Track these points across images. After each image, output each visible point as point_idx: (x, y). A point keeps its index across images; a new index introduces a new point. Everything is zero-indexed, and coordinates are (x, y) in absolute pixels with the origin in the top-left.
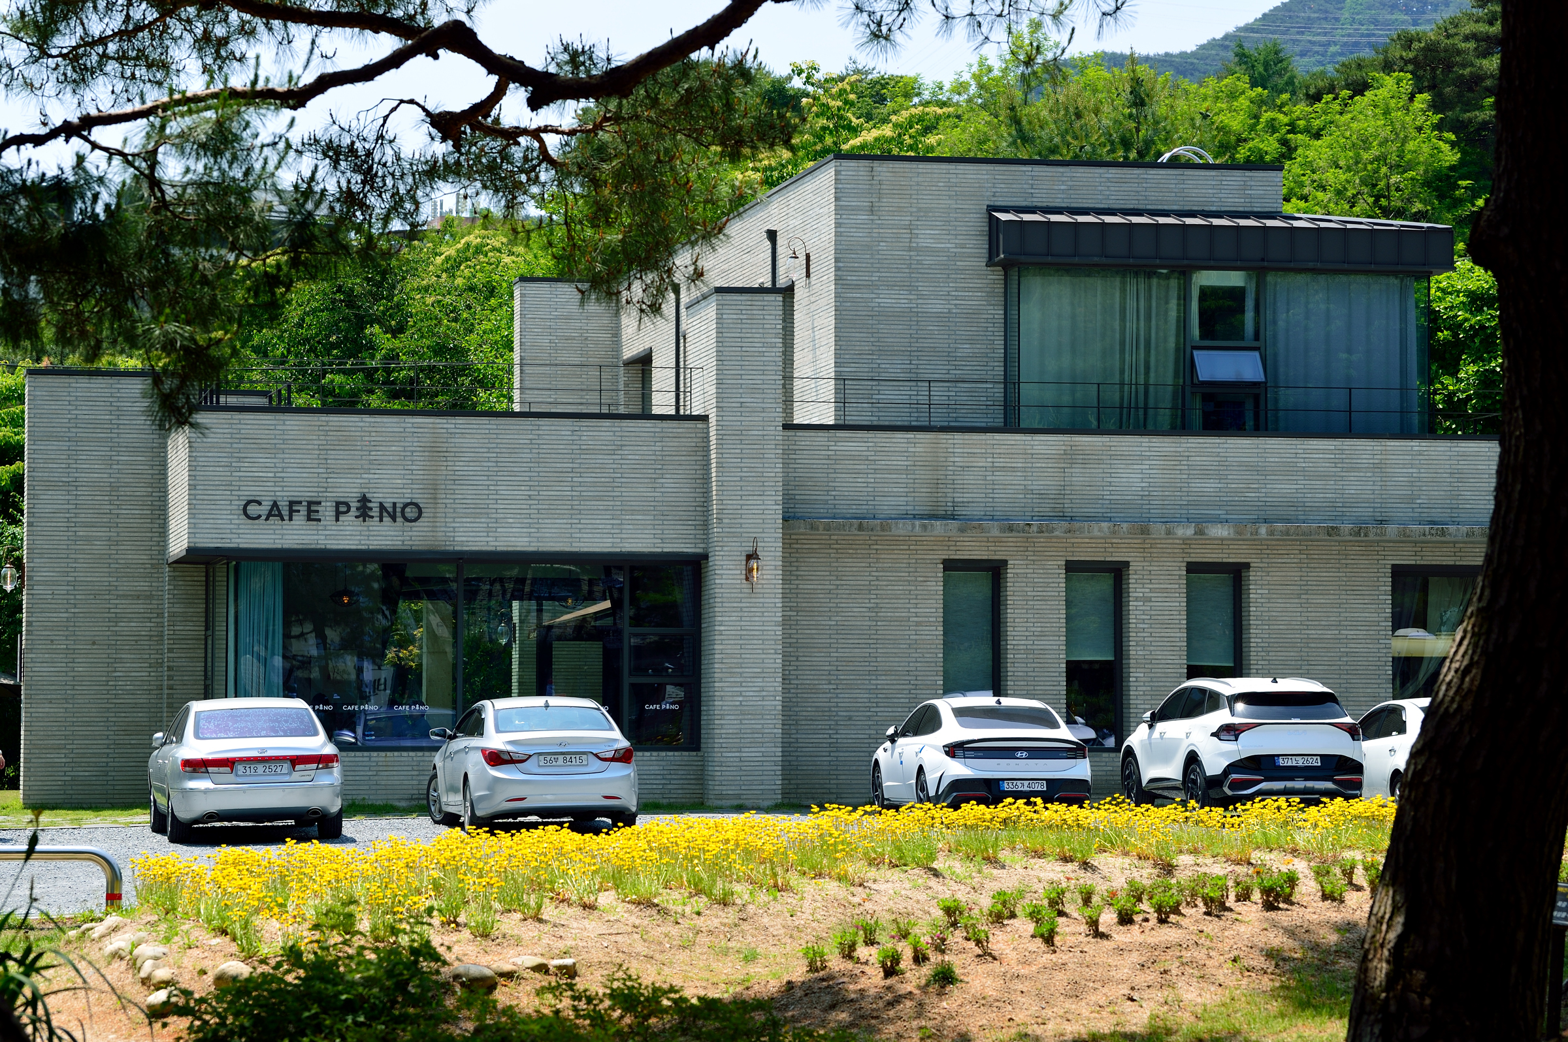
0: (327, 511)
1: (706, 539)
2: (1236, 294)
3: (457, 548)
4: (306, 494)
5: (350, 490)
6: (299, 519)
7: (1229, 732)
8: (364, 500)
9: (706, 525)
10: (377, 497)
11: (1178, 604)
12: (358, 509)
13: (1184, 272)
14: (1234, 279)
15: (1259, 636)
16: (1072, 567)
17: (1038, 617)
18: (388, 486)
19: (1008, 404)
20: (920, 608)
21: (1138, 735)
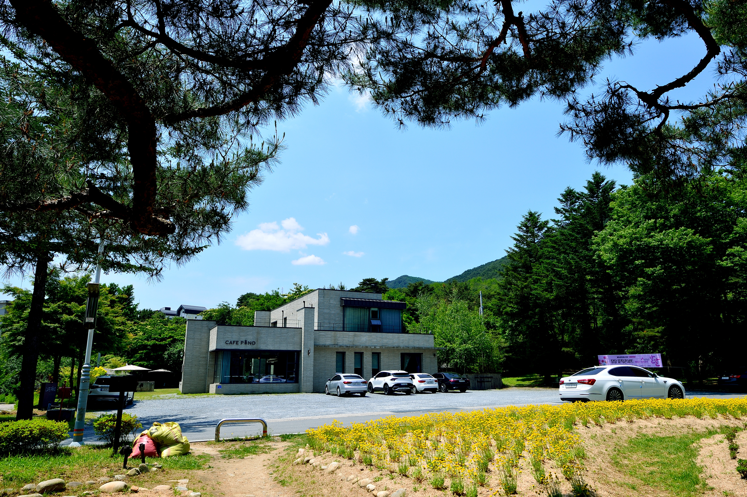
0: (240, 343)
1: (300, 348)
2: (377, 311)
3: (261, 349)
4: (237, 340)
5: (243, 339)
6: (235, 344)
7: (392, 379)
8: (246, 341)
9: (301, 346)
10: (248, 340)
11: (371, 359)
13: (369, 309)
14: (376, 309)
15: (382, 364)
16: (355, 353)
17: (350, 361)
18: (250, 339)
19: (344, 327)
20: (332, 359)
21: (372, 380)
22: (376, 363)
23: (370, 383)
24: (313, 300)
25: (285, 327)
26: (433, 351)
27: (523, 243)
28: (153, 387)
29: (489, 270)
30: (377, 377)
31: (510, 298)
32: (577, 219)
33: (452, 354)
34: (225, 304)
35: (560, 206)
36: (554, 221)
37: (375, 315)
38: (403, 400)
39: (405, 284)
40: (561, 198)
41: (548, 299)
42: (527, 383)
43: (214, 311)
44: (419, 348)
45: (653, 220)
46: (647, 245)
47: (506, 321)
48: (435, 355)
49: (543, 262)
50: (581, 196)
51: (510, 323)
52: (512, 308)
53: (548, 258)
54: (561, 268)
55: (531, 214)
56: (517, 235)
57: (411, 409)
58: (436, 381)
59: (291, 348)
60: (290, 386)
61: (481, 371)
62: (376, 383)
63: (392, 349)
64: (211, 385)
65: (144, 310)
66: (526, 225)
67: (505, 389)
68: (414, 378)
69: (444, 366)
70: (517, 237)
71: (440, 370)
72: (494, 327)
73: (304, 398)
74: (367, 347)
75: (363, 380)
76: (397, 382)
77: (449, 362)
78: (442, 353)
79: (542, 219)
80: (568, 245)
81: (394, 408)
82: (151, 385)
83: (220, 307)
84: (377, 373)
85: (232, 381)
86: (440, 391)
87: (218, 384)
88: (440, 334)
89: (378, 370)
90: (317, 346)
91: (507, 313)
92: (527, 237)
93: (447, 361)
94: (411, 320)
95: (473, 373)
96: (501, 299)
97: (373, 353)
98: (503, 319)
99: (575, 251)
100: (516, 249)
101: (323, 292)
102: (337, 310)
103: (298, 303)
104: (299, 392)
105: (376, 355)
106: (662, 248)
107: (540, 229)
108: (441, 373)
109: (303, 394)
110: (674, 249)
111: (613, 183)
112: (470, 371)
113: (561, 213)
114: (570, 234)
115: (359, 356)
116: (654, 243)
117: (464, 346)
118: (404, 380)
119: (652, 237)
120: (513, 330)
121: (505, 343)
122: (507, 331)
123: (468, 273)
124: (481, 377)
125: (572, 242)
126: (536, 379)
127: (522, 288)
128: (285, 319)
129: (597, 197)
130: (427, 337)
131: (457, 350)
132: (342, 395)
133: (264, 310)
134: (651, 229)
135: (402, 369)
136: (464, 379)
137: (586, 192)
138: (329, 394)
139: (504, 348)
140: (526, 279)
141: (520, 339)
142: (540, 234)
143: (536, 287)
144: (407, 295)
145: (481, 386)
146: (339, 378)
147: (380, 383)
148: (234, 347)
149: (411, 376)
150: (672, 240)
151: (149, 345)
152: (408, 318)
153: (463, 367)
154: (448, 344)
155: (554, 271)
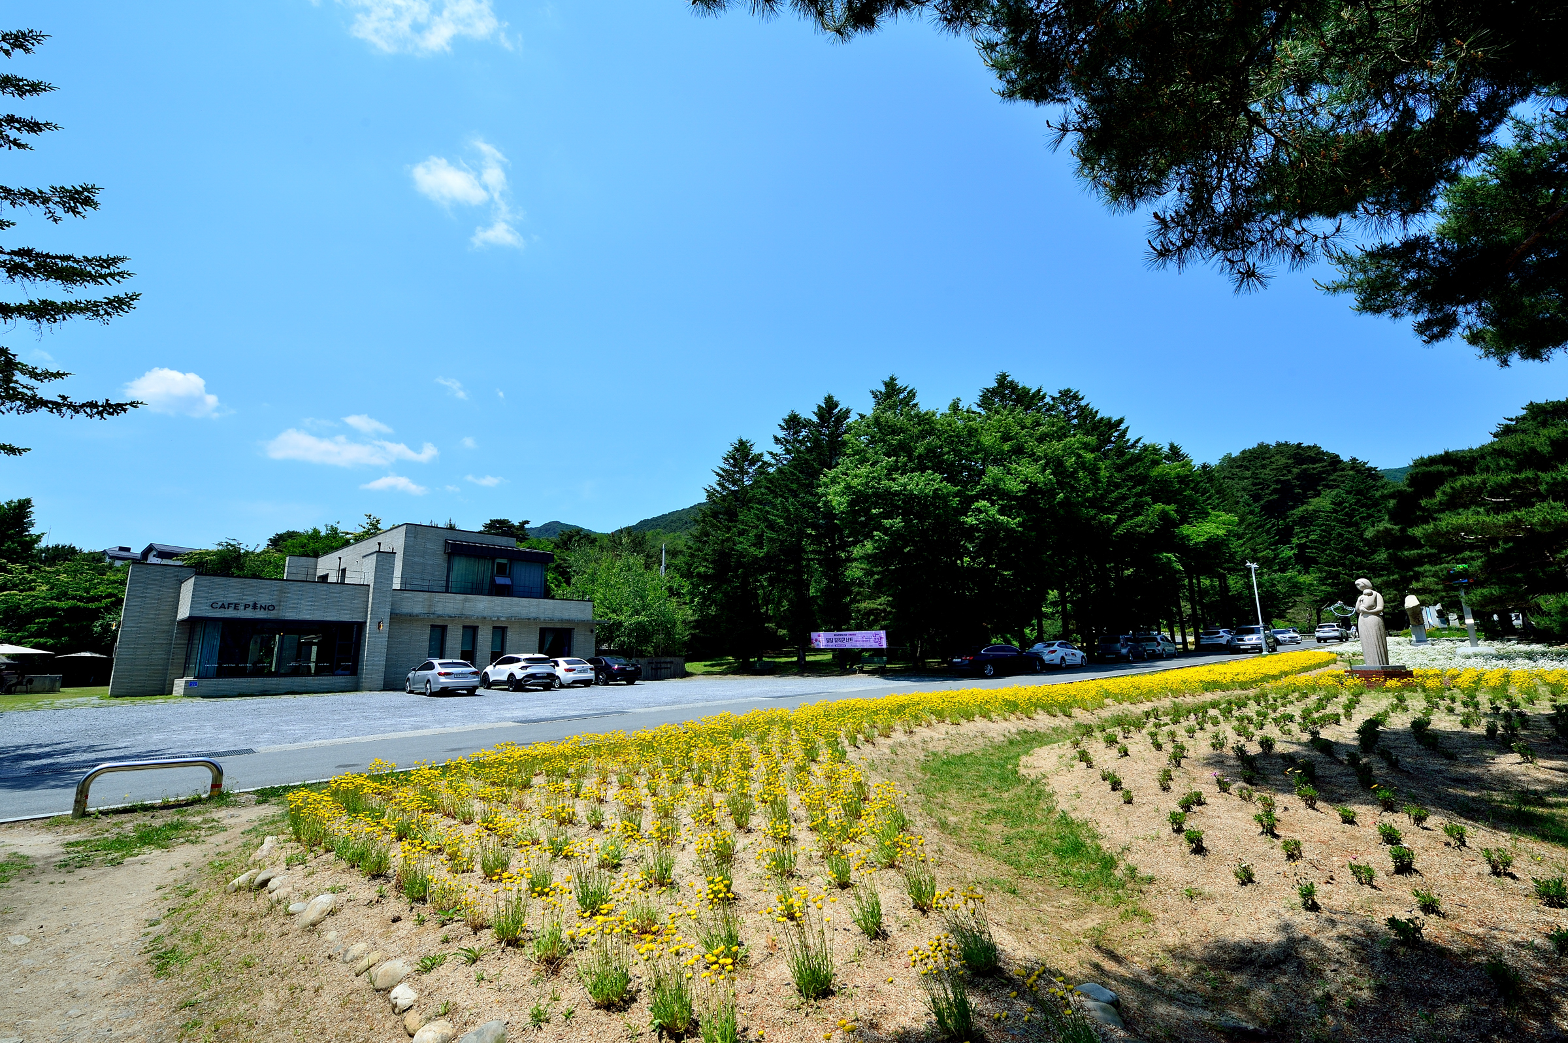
0: (242, 607)
1: (366, 618)
2: (506, 564)
3: (285, 619)
4: (236, 601)
5: (250, 600)
6: (232, 609)
7: (523, 668)
8: (255, 604)
9: (366, 614)
10: (259, 603)
11: (490, 636)
12: (253, 606)
13: (494, 559)
14: (504, 561)
15: (508, 644)
16: (464, 627)
17: (454, 639)
18: (264, 600)
19: (447, 587)
20: (423, 637)
21: (489, 669)
22: (499, 643)
23: (486, 673)
24: (396, 542)
25: (343, 583)
26: (589, 626)
27: (728, 481)
28: (58, 684)
29: (672, 521)
30: (497, 664)
31: (706, 554)
32: (802, 453)
33: (618, 630)
34: (232, 543)
35: (781, 434)
36: (771, 453)
37: (502, 570)
38: (537, 700)
39: (555, 533)
40: (783, 424)
41: (756, 557)
42: (717, 669)
43: (208, 553)
44: (569, 621)
45: (893, 458)
46: (888, 491)
47: (695, 586)
48: (592, 631)
49: (753, 508)
50: (807, 424)
51: (701, 589)
52: (707, 567)
53: (760, 503)
54: (777, 516)
55: (742, 443)
56: (721, 469)
57: (549, 715)
58: (591, 669)
59: (345, 617)
60: (340, 680)
61: (656, 654)
62: (494, 674)
63: (525, 622)
64: (176, 681)
65: (57, 547)
66: (734, 456)
67: (688, 679)
68: (558, 665)
69: (605, 647)
70: (721, 472)
71: (599, 652)
72: (678, 594)
73: (364, 700)
74: (485, 618)
75: (473, 669)
76: (529, 671)
77: (613, 641)
78: (603, 628)
79: (755, 451)
80: (786, 486)
81: (520, 714)
82: (54, 681)
83: (220, 548)
84: (498, 657)
85: (221, 673)
86: (597, 684)
87: (191, 679)
88: (602, 602)
89: (502, 653)
90: (397, 614)
91: (699, 574)
92: (735, 473)
93: (610, 639)
94: (560, 582)
95: (645, 656)
96: (692, 556)
97: (494, 627)
98: (692, 583)
99: (796, 496)
100: (718, 488)
101: (414, 531)
102: (436, 560)
103: (370, 545)
104: (356, 690)
105: (500, 632)
106: (904, 495)
107: (752, 463)
108: (601, 657)
109: (364, 693)
110: (918, 498)
111: (848, 412)
112: (641, 654)
113: (782, 444)
114: (791, 472)
115: (471, 631)
116: (896, 488)
117: (635, 619)
118: (543, 668)
119: (894, 480)
120: (705, 598)
121: (692, 615)
122: (696, 600)
123: (644, 523)
124: (657, 663)
125: (792, 483)
126: (730, 663)
127: (723, 541)
128: (344, 571)
129: (827, 427)
130: (581, 605)
131: (626, 624)
132: (433, 694)
133: (307, 556)
134: (891, 470)
135: (540, 652)
136: (633, 665)
137: (815, 419)
138: (411, 692)
139: (690, 622)
140: (729, 529)
141: (713, 611)
142: (750, 470)
143: (741, 540)
144: (557, 546)
145: (657, 674)
146: (431, 667)
147: (501, 673)
148: (230, 613)
149: (553, 661)
150: (917, 485)
151: (63, 609)
152: (555, 578)
153: (632, 648)
154: (614, 616)
155: (766, 519)
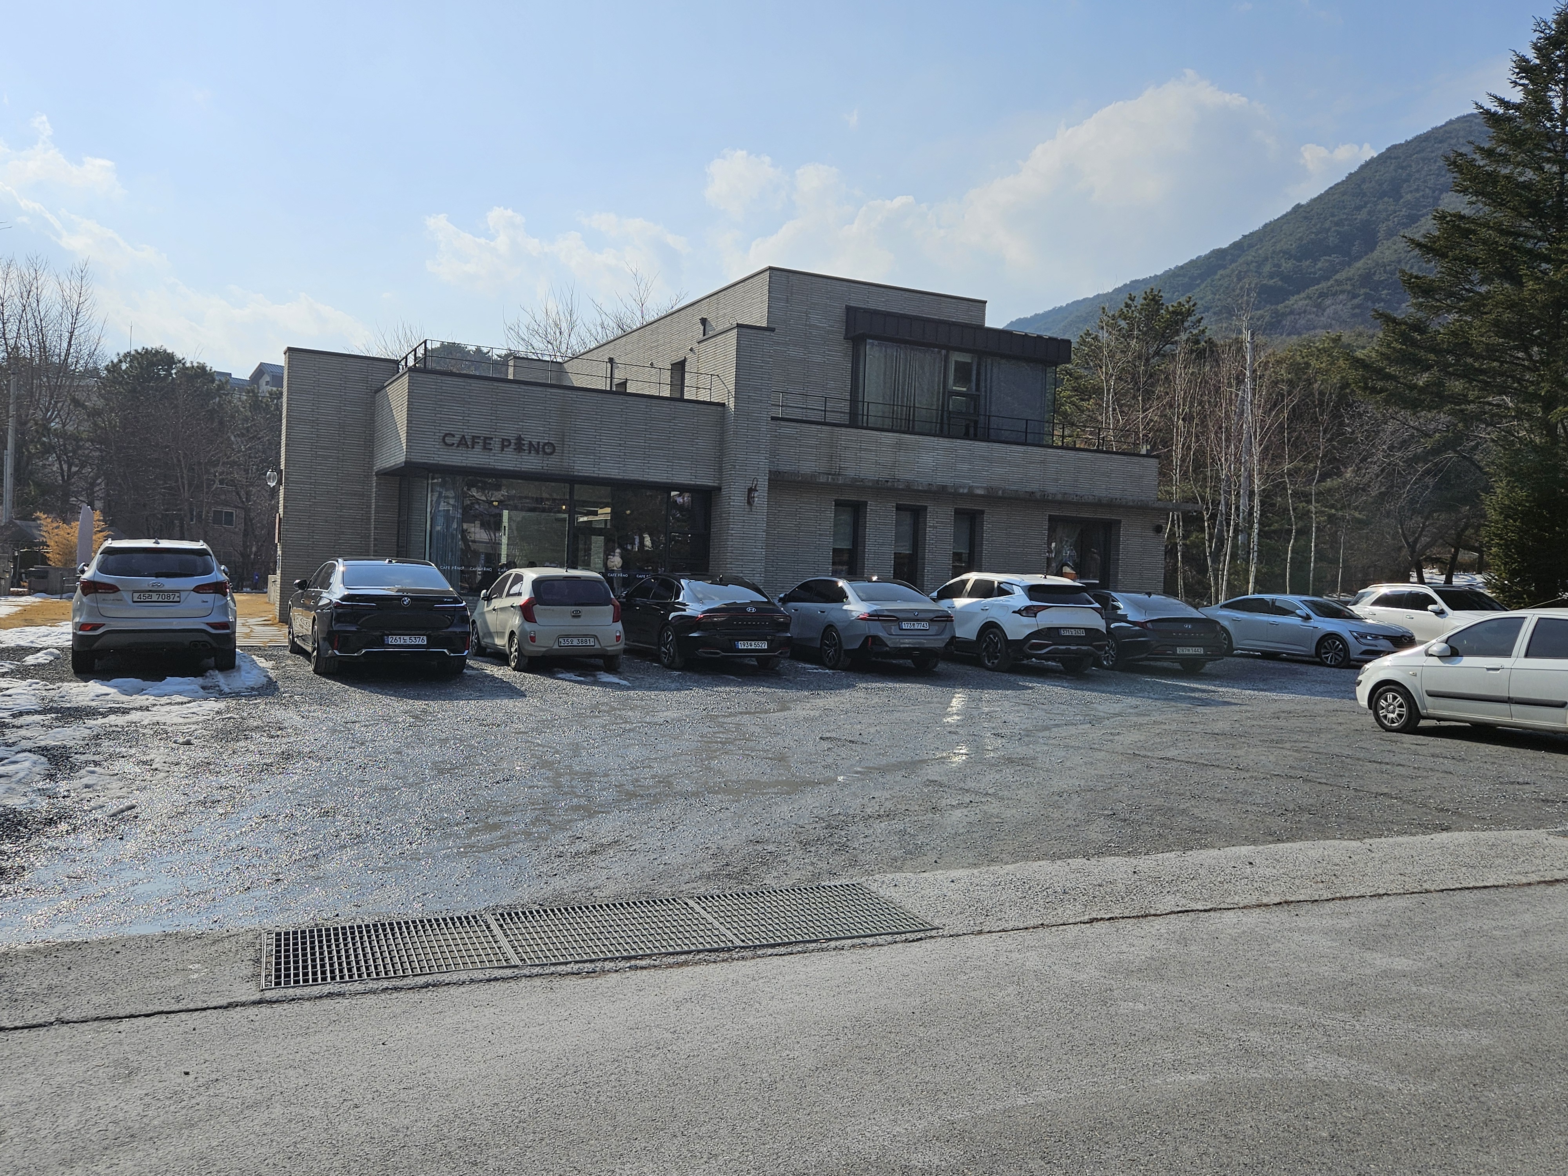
0: (496, 445)
1: (720, 479)
3: (576, 473)
4: (485, 433)
5: (510, 431)
6: (478, 448)
8: (519, 439)
9: (720, 470)
10: (527, 438)
11: (951, 529)
12: (516, 444)
13: (945, 353)
14: (967, 357)
16: (897, 506)
17: (881, 534)
19: (854, 414)
20: (822, 526)
26: (1153, 515)
37: (963, 379)
44: (1109, 502)
48: (1158, 529)
59: (683, 474)
74: (943, 489)
90: (779, 474)
97: (956, 511)
102: (831, 352)
105: (967, 520)
115: (912, 517)
130: (1136, 466)
148: (476, 458)
